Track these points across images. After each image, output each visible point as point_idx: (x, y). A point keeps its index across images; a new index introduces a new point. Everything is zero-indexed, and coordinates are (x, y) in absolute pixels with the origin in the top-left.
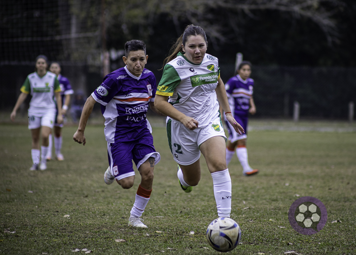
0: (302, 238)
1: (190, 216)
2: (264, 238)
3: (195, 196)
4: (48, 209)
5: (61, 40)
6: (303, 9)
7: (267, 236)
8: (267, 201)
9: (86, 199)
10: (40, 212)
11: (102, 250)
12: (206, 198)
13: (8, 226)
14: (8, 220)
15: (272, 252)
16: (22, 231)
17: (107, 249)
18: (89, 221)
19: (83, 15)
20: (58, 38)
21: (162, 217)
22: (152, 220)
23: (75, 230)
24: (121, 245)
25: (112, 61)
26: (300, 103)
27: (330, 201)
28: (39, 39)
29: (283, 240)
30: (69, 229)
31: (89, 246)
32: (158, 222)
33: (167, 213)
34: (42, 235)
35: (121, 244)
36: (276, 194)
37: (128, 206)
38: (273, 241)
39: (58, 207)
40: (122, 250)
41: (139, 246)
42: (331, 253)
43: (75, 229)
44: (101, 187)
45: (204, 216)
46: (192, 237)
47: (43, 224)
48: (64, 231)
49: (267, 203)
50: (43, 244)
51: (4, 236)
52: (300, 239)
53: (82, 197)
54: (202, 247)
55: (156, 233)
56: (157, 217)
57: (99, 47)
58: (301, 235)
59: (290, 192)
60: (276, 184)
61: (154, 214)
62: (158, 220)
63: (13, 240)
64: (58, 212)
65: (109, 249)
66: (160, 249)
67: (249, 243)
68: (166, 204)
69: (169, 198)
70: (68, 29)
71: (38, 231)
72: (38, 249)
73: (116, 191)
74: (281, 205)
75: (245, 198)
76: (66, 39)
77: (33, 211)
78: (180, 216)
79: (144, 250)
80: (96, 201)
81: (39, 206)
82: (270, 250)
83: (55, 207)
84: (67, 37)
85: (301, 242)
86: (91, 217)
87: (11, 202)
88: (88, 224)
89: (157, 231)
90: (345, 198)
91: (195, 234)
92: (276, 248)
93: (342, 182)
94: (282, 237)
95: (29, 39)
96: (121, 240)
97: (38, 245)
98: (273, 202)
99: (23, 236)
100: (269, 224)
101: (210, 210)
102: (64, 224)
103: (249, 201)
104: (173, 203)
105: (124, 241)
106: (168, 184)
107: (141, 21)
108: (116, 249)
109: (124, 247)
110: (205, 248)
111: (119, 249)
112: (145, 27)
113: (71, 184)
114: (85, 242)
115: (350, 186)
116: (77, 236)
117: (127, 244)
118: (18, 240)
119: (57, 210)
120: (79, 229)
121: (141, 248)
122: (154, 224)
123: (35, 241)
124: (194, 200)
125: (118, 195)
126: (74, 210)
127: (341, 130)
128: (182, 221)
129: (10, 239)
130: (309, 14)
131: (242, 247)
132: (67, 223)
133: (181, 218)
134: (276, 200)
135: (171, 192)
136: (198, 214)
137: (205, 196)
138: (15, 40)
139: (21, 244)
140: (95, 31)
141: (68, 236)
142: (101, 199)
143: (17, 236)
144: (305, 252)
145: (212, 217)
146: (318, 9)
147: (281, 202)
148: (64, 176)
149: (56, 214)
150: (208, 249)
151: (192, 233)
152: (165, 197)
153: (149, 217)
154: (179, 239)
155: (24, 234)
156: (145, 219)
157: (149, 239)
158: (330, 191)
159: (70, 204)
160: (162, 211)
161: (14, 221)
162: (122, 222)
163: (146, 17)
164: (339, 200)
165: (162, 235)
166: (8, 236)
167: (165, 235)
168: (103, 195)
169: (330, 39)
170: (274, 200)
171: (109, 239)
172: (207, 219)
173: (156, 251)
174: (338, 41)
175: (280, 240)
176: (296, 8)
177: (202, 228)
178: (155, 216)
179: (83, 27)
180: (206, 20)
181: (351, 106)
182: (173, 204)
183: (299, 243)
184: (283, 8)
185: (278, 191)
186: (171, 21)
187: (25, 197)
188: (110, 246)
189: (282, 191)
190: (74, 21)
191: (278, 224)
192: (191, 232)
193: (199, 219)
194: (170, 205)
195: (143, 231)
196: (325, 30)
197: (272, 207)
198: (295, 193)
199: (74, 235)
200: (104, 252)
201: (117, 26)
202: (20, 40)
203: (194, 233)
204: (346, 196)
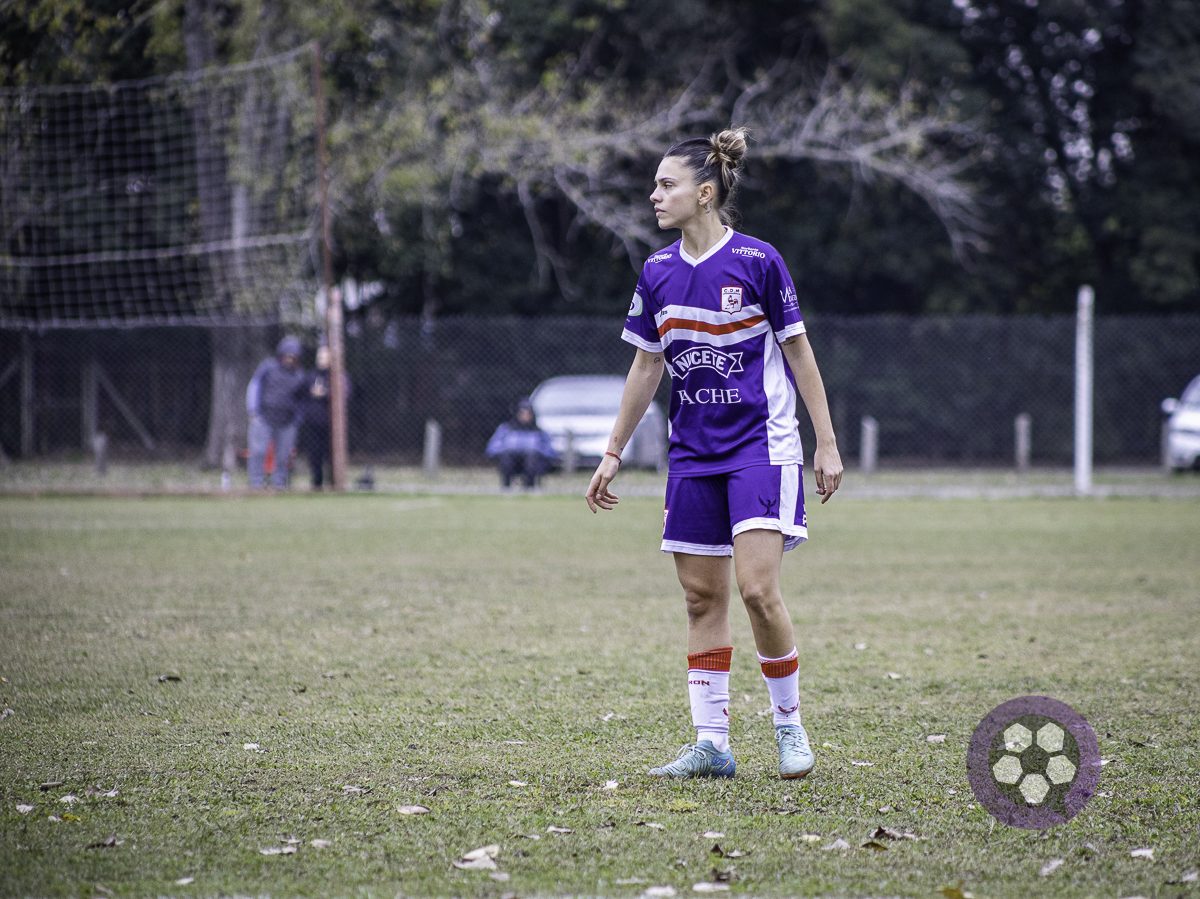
0: (921, 793)
1: (598, 738)
2: (815, 796)
3: (607, 682)
4: (201, 726)
5: (206, 256)
6: (880, 154)
7: (821, 789)
8: (812, 694)
9: (301, 697)
10: (178, 737)
11: (366, 837)
12: (640, 690)
13: (94, 775)
14: (91, 762)
15: (840, 833)
16: (135, 789)
17: (377, 834)
18: (317, 757)
19: (265, 185)
20: (196, 250)
21: (521, 743)
22: (495, 751)
23: (283, 785)
24: (416, 822)
25: (347, 314)
26: (879, 418)
27: (986, 689)
28: (145, 255)
29: (868, 798)
30: (266, 782)
31: (327, 827)
32: (512, 758)
33: (535, 731)
34: (192, 800)
35: (415, 820)
36: (834, 673)
37: (421, 715)
38: (839, 803)
39: (225, 720)
40: (421, 835)
41: (467, 824)
42: (1006, 832)
43: (281, 780)
44: (341, 664)
45: (638, 738)
46: (612, 796)
47: (191, 770)
48: (251, 786)
49: (811, 699)
50: (199, 824)
51: (87, 804)
52: (915, 796)
53: (291, 694)
54: (642, 824)
55: (509, 786)
56: (508, 742)
57: (310, 274)
58: (916, 786)
59: (871, 666)
60: (829, 646)
61: (497, 734)
62: (510, 751)
63: (112, 816)
64: (227, 734)
65: (382, 832)
66: (525, 831)
67: (774, 809)
68: (529, 706)
69: (535, 691)
70: (226, 224)
71: (179, 789)
72: (184, 838)
73: (384, 674)
74: (852, 704)
75: (748, 686)
76: (220, 254)
77: (158, 733)
78: (571, 738)
79: (482, 833)
80: (332, 703)
81: (173, 721)
82: (835, 828)
83: (220, 722)
84: (225, 246)
85: (919, 803)
86: (321, 747)
87: (94, 710)
88: (317, 767)
89: (512, 783)
90: (1027, 680)
91: (620, 787)
92: (851, 822)
93: (1015, 638)
94: (864, 790)
95: (118, 256)
96: (416, 809)
97: (185, 827)
98: (828, 696)
99: (140, 804)
100: (823, 755)
101: (652, 720)
102: (249, 768)
103: (761, 695)
104: (547, 705)
105: (423, 810)
106: (526, 652)
107: (430, 199)
108: (403, 833)
109: (425, 827)
110: (653, 825)
111: (410, 832)
112: (440, 217)
113: (254, 658)
114: (315, 815)
115: (1037, 647)
116: (290, 799)
117: (433, 819)
118: (127, 814)
119: (225, 730)
120: (294, 779)
121: (471, 828)
122: (500, 761)
123: (174, 817)
124: (605, 694)
125: (391, 684)
126: (272, 727)
127: (996, 493)
128: (580, 752)
129: (104, 813)
130: (897, 169)
131: (755, 820)
132: (259, 765)
133: (575, 745)
134: (834, 690)
135: (539, 674)
136: (620, 733)
137: (635, 684)
138: (78, 259)
139: (135, 824)
140: (301, 228)
141: (265, 800)
142: (344, 698)
143: (123, 804)
144: (932, 830)
145: (660, 740)
146: (922, 155)
147: (850, 695)
148: (232, 635)
149: (223, 739)
150: (660, 830)
151: (612, 785)
152: (522, 688)
153: (484, 743)
154: (577, 801)
155: (142, 797)
156: (475, 749)
157: (495, 806)
158: (983, 661)
159: (259, 713)
160: (520, 728)
161: (108, 763)
162: (410, 758)
163: (442, 187)
164: (1011, 686)
165: (527, 793)
166: (97, 804)
167: (535, 792)
168: (347, 684)
169: (957, 238)
170: (829, 691)
171: (379, 806)
172: (648, 746)
173: (516, 837)
174: (981, 246)
175: (859, 800)
176: (863, 154)
177: (638, 772)
178: (502, 739)
179: (266, 219)
180: (608, 190)
181: (1023, 425)
182: (547, 707)
183: (913, 805)
184: (824, 155)
185: (837, 663)
186: (513, 197)
187: (131, 696)
188: (386, 825)
189: (848, 664)
190: (239, 203)
191: (848, 756)
192: (608, 783)
193: (626, 747)
194: (539, 711)
195: (474, 781)
196: (944, 212)
197: (827, 709)
198: (886, 669)
199: (281, 796)
200: (370, 842)
201: (362, 214)
202: (91, 258)
203: (617, 784)
204: (1030, 674)
